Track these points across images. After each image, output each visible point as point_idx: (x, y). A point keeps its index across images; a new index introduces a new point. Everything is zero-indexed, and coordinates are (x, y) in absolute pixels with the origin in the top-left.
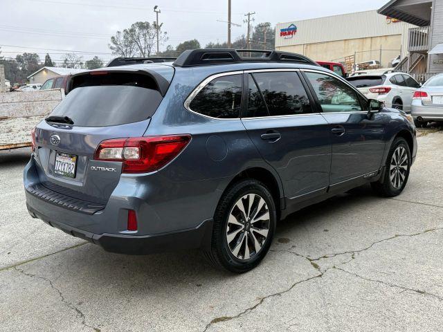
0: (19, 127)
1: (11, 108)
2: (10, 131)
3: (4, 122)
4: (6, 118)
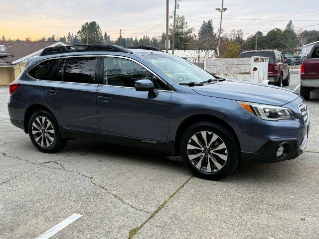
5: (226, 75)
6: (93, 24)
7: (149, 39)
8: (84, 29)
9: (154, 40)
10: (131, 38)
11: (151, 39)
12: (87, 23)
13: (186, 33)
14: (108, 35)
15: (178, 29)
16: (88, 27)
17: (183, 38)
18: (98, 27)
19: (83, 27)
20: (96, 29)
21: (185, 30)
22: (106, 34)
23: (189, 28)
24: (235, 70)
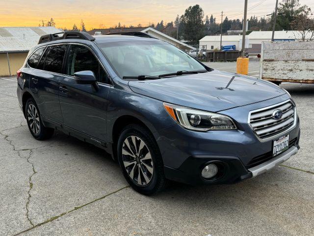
0: (279, 68)
1: (277, 54)
2: (273, 70)
3: (271, 63)
4: (272, 60)
5: (286, 61)
6: (197, 7)
7: (256, 20)
8: (187, 13)
9: (263, 20)
10: (238, 20)
11: (259, 19)
12: (190, 7)
13: (298, 12)
14: (214, 18)
15: (288, 8)
16: (191, 11)
17: (292, 17)
18: (201, 10)
19: (186, 11)
20: (199, 12)
21: (296, 8)
22: (212, 16)
23: (301, 6)
24: (297, 55)
